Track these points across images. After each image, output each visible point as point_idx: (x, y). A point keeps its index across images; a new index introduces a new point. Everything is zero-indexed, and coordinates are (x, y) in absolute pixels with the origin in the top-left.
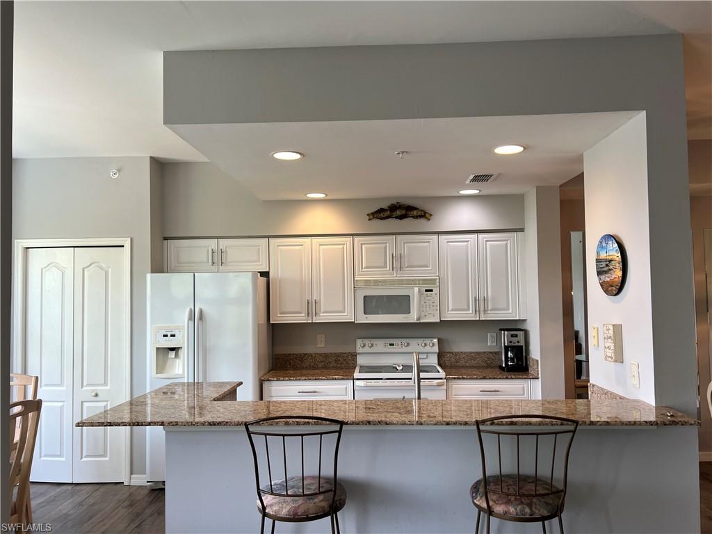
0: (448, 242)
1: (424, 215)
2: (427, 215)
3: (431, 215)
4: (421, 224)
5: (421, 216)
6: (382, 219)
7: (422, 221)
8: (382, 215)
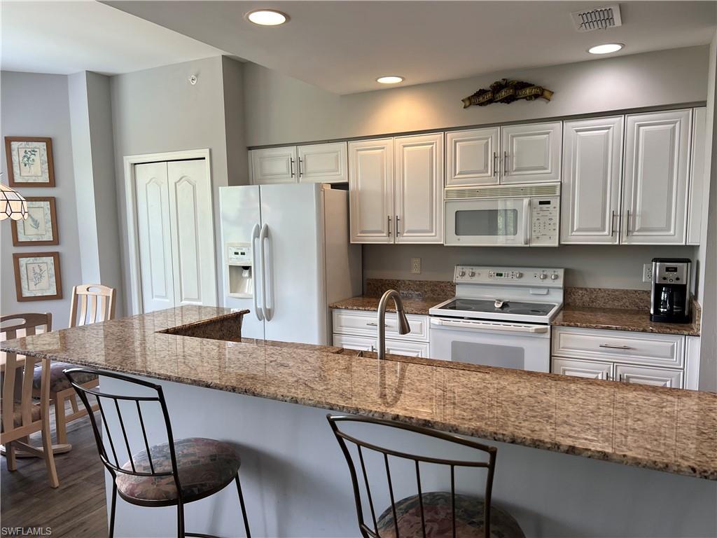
0: (577, 131)
1: (541, 93)
2: (546, 94)
3: (552, 93)
4: (538, 108)
5: (536, 96)
6: (481, 104)
7: (539, 103)
8: (481, 99)
